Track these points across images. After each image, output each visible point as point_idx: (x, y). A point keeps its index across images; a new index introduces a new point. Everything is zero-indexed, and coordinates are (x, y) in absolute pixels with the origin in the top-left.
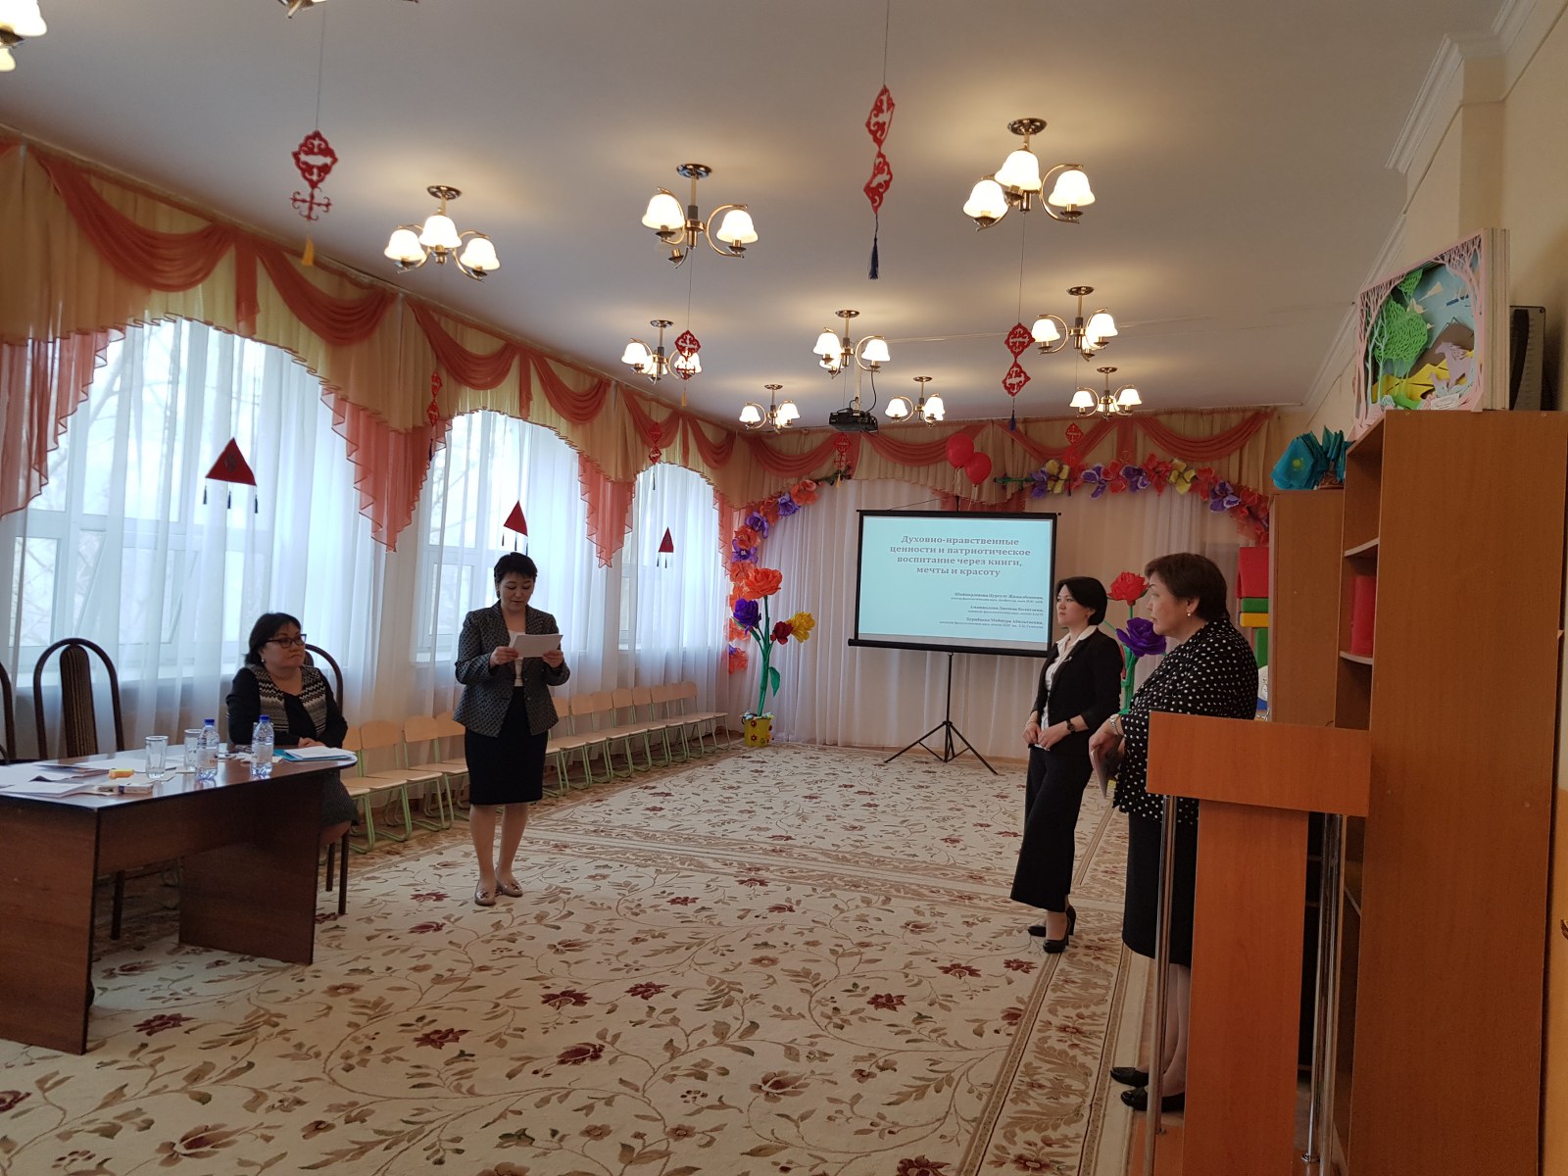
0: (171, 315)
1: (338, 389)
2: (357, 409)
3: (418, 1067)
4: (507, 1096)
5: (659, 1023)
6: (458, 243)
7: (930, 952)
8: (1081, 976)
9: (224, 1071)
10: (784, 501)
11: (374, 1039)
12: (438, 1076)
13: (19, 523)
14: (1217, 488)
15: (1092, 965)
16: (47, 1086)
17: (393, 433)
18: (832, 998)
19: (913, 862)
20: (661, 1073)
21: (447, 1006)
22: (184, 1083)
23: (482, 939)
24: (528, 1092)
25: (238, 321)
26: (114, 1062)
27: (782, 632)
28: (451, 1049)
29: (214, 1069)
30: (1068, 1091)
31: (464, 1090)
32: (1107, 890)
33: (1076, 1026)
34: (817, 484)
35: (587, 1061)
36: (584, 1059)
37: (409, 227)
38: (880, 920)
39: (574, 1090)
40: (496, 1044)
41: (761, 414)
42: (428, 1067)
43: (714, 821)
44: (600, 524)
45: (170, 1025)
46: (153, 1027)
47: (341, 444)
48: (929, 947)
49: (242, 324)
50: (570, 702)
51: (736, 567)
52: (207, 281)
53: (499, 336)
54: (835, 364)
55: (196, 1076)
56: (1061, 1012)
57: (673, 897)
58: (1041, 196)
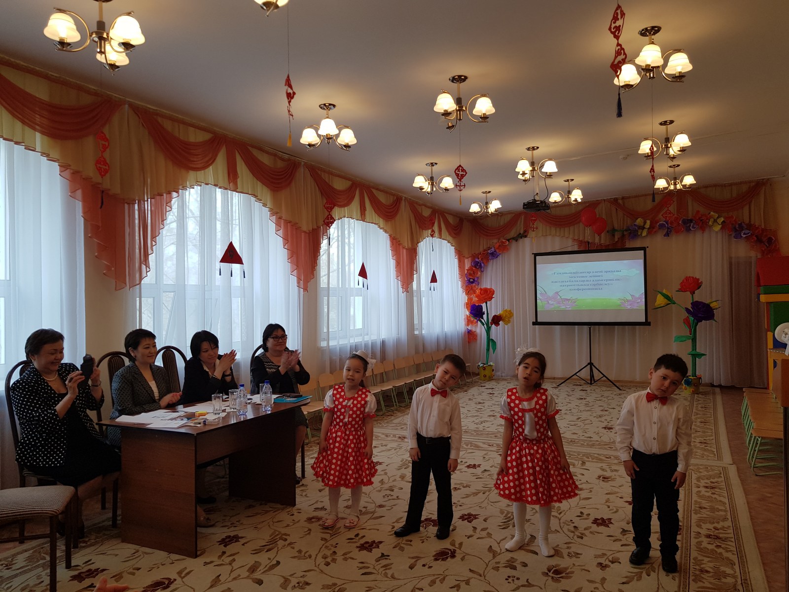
0: (198, 183)
1: (277, 213)
2: (287, 222)
3: (362, 563)
4: (412, 579)
5: (481, 536)
6: (337, 132)
7: (618, 493)
8: (708, 504)
9: (266, 566)
10: (491, 252)
11: (336, 547)
12: (374, 568)
13: (138, 290)
14: (737, 226)
15: (712, 497)
16: (183, 575)
17: (303, 233)
18: (571, 520)
19: (591, 441)
20: (490, 566)
21: (368, 528)
22: (248, 574)
23: (376, 490)
24: (423, 577)
25: (229, 183)
26: (212, 562)
27: (496, 320)
28: (376, 552)
29: (261, 565)
30: (726, 575)
31: (389, 576)
32: (705, 453)
33: (715, 534)
34: (509, 241)
35: (449, 559)
36: (447, 558)
37: (310, 127)
38: (583, 475)
39: (447, 576)
40: (399, 549)
41: (480, 207)
42: (368, 563)
43: (476, 422)
44: (402, 271)
45: (234, 541)
46: (226, 542)
47: (280, 241)
48: (616, 490)
49: (231, 184)
50: (394, 363)
51: (468, 288)
52: (214, 165)
53: (349, 179)
54: (527, 176)
55: (253, 569)
56: (704, 526)
57: (468, 464)
58: (661, 69)
